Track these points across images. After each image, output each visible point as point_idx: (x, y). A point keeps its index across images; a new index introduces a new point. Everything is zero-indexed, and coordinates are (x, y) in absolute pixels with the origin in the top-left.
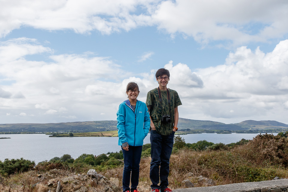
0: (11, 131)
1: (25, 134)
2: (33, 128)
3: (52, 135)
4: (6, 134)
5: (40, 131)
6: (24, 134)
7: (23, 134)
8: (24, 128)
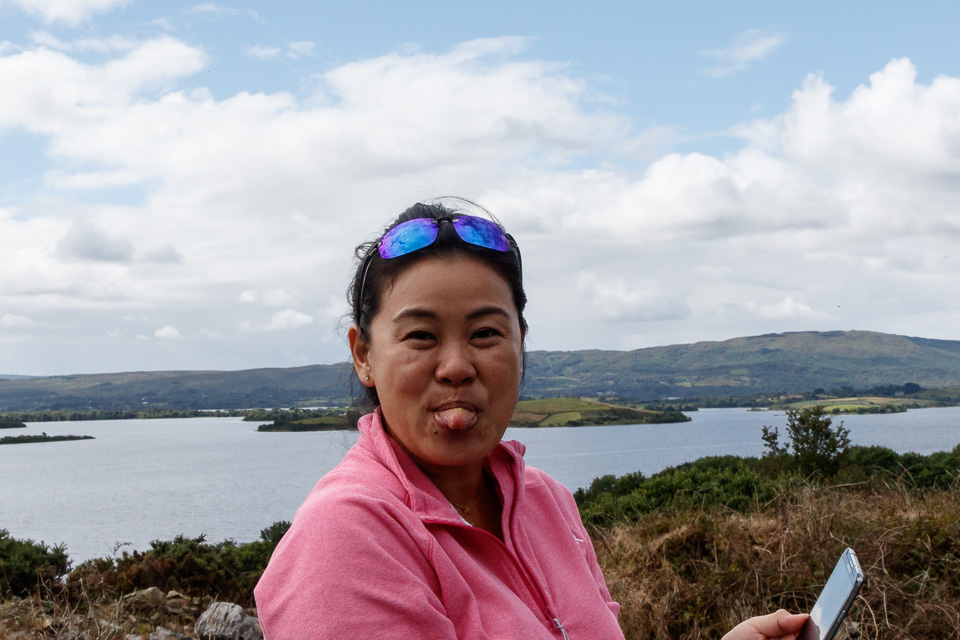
0: (95, 404)
1: (155, 417)
2: (191, 391)
3: (272, 423)
4: (74, 418)
5: (220, 405)
6: (150, 418)
7: (145, 417)
8: (154, 394)
